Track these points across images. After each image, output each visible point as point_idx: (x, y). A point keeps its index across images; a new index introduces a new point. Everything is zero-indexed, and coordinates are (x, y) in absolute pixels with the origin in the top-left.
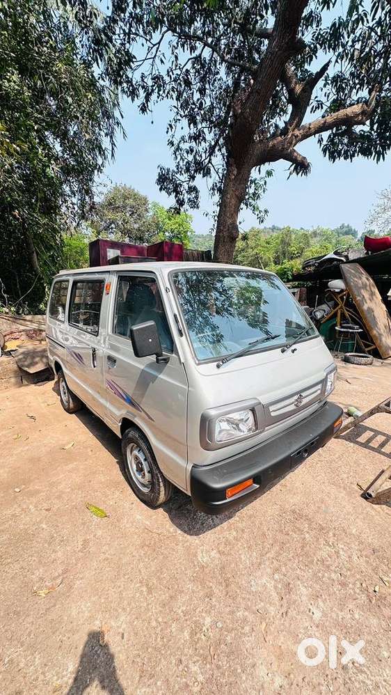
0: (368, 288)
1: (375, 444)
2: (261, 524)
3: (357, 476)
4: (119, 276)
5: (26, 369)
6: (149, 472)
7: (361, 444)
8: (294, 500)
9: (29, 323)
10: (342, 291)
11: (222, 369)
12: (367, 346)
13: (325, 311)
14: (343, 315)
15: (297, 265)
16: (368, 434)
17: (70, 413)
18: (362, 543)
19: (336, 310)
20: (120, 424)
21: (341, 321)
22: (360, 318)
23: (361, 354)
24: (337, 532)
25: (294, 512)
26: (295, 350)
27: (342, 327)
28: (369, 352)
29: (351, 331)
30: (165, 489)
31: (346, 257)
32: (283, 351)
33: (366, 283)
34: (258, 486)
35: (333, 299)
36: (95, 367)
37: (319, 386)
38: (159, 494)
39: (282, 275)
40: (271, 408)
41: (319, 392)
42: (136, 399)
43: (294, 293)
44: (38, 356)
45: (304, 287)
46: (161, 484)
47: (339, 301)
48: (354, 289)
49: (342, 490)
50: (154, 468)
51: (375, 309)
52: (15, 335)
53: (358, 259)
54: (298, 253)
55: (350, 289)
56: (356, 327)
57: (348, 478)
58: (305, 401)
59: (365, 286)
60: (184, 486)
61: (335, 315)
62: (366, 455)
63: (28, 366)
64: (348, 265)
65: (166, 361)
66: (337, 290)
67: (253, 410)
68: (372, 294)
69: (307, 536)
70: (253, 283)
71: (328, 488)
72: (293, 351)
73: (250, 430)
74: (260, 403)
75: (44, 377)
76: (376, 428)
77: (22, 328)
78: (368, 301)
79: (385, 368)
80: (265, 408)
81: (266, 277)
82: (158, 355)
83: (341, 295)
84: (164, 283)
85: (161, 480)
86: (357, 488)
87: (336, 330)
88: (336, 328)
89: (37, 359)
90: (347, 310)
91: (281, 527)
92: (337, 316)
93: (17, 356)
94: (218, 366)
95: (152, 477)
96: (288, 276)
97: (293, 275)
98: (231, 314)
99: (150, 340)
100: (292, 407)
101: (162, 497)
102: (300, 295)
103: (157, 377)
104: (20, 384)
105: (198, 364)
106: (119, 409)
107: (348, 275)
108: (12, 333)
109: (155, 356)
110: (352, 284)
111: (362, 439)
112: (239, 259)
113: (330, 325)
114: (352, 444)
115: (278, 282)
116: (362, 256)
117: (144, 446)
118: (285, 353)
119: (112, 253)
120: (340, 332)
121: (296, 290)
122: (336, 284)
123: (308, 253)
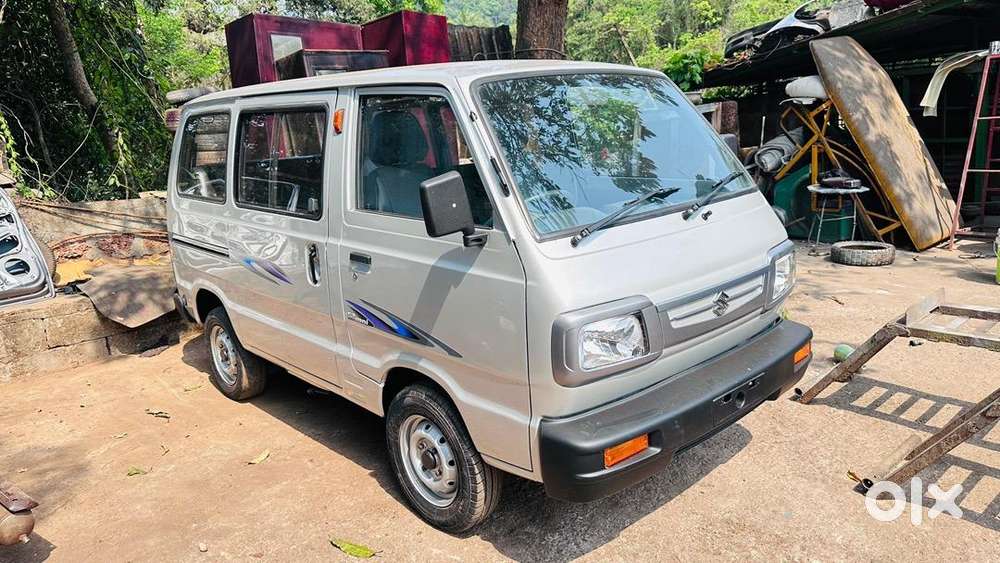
0: (876, 90)
1: (887, 408)
2: (668, 543)
3: (848, 461)
4: (360, 96)
5: (119, 319)
6: (451, 463)
7: (860, 410)
8: (728, 506)
9: (100, 219)
10: (819, 102)
11: (581, 248)
12: (881, 224)
13: (782, 151)
14: (823, 156)
15: (712, 46)
16: (875, 393)
17: (241, 401)
18: (852, 554)
19: (807, 147)
20: (382, 385)
21: (819, 172)
22: (863, 162)
23: (869, 244)
24: (808, 543)
25: (728, 522)
26: (709, 213)
27: (824, 185)
28: (887, 238)
29: (842, 191)
30: (485, 485)
31: (825, 23)
32: (686, 217)
33: (872, 79)
34: (658, 450)
35: (799, 123)
36: (315, 282)
37: (760, 280)
38: (475, 498)
39: (679, 74)
40: (672, 314)
41: (760, 291)
42: (420, 325)
43: (708, 116)
44: (143, 290)
45: (732, 98)
46: (479, 478)
47: (814, 126)
48: (844, 96)
49: (819, 483)
50: (464, 448)
51: (894, 139)
52: (74, 249)
53: (850, 26)
54: (715, 15)
55: (836, 97)
56: (854, 182)
57: (831, 464)
58: (733, 306)
59: (867, 87)
60: (527, 465)
61: (806, 159)
62: (870, 426)
63: (124, 313)
64: (829, 41)
65: (481, 242)
66: (806, 102)
67: (639, 317)
68: (888, 103)
69: (754, 552)
70: (615, 94)
71: (794, 483)
72: (705, 217)
73: (635, 352)
74: (652, 304)
75: (155, 338)
76: (893, 382)
77: (86, 231)
78: (878, 120)
79: (921, 269)
80: (661, 311)
81: (646, 81)
82: (467, 232)
83: (815, 112)
84: (465, 103)
85: (477, 471)
86: (847, 478)
87: (810, 193)
88: (810, 188)
89: (141, 297)
90: (832, 146)
91: (704, 545)
92: (810, 161)
93: (95, 293)
94: (574, 243)
95: (460, 470)
96: (692, 76)
97: (705, 74)
98: (575, 160)
99: (454, 205)
100: (710, 316)
101: (480, 507)
102: (723, 117)
103: (464, 274)
104: (106, 355)
105: (541, 241)
106: (378, 355)
107: (828, 65)
108: (64, 244)
109: (460, 234)
110: (839, 85)
111: (863, 402)
112: (571, 38)
113: (796, 183)
114: (842, 412)
115: (671, 89)
116: (859, 19)
117: (440, 412)
118: (690, 219)
119: (284, 46)
120: (819, 194)
121: (713, 107)
122: (804, 88)
123: (741, 14)
